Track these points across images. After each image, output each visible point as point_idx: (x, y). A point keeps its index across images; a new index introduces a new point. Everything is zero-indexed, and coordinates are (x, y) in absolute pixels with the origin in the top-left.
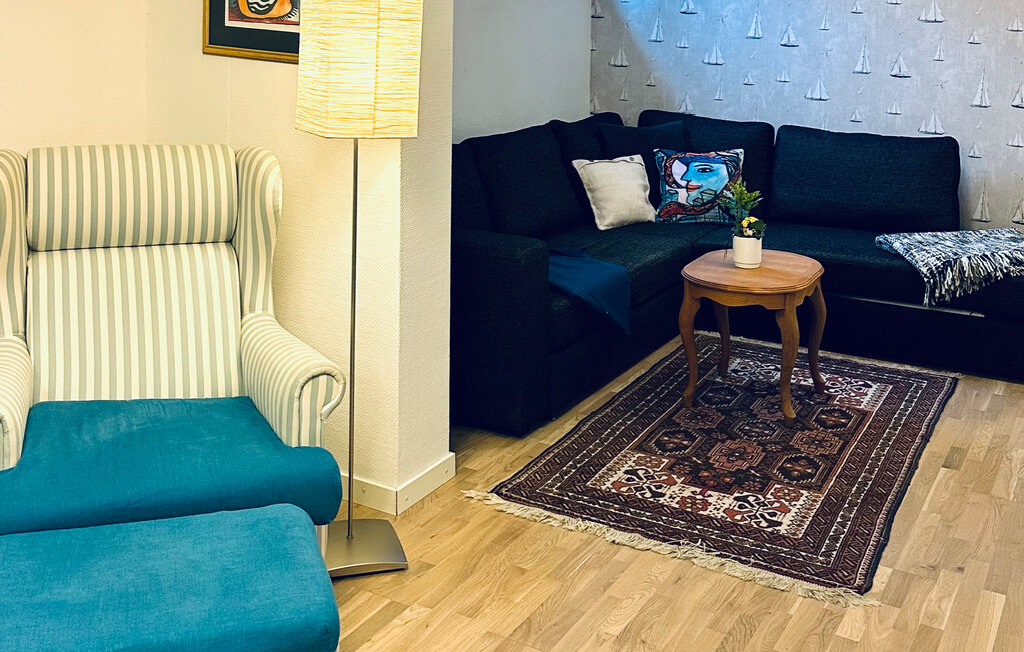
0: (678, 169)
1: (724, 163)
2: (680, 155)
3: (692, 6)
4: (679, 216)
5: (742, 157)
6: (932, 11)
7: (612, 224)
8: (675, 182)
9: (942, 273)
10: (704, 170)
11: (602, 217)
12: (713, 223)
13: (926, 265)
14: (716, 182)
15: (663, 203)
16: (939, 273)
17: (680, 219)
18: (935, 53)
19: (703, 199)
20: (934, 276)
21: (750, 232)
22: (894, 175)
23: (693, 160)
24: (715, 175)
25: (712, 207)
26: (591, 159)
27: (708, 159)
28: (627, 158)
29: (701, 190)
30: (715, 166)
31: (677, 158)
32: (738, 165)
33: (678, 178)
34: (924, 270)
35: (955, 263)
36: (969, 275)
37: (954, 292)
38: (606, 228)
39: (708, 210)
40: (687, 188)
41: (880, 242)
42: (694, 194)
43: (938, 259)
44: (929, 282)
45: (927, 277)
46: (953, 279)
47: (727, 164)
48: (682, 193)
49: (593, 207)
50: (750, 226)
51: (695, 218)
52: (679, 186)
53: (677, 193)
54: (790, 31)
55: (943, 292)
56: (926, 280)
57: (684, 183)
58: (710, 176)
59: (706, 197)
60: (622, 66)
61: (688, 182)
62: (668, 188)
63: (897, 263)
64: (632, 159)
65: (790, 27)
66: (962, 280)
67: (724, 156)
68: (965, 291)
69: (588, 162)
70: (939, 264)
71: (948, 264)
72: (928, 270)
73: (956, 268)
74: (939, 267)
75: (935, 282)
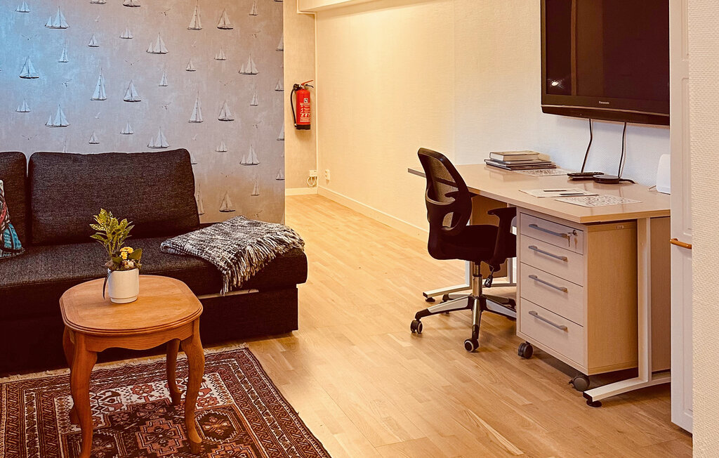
6: (158, 44)
9: (237, 263)
13: (223, 259)
16: (234, 264)
18: (161, 79)
20: (231, 267)
21: (131, 264)
22: (150, 186)
34: (222, 264)
35: (244, 253)
41: (167, 247)
43: (229, 252)
44: (228, 273)
45: (226, 270)
50: (129, 258)
55: (239, 280)
56: (225, 272)
63: (194, 263)
70: (232, 256)
71: (239, 255)
72: (225, 263)
73: (246, 256)
74: (233, 259)
75: (232, 272)
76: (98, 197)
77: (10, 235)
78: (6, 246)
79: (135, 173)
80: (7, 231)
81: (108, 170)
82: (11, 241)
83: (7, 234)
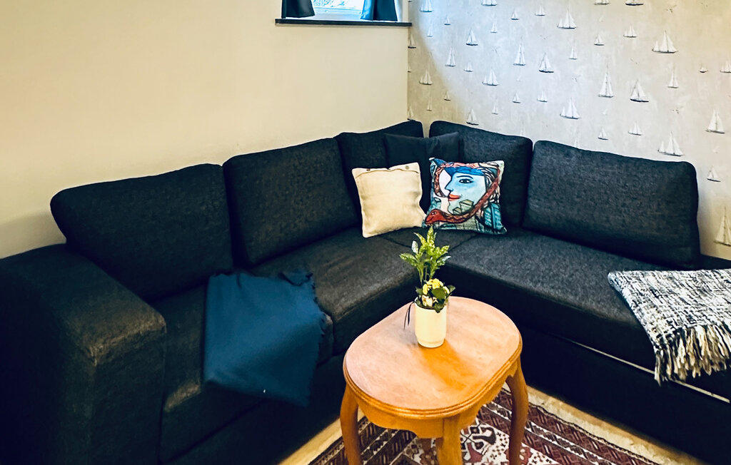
0: (444, 178)
1: (483, 175)
2: (448, 165)
3: (474, 39)
4: (441, 223)
5: (502, 169)
6: (664, 43)
7: (375, 232)
8: (440, 191)
9: (674, 344)
10: (465, 181)
11: (368, 224)
12: (471, 231)
13: (656, 329)
14: (474, 193)
15: (430, 209)
16: (670, 344)
17: (442, 226)
18: (670, 80)
19: (461, 209)
20: (664, 347)
23: (457, 170)
24: (473, 185)
25: (469, 217)
26: (368, 167)
27: (470, 170)
28: (403, 167)
29: (460, 200)
30: (475, 178)
31: (445, 168)
32: (496, 176)
33: (442, 186)
34: (654, 335)
35: (689, 333)
36: (706, 352)
37: (690, 372)
38: (370, 235)
39: (466, 220)
40: (449, 197)
42: (455, 203)
43: (669, 323)
44: (659, 353)
45: (657, 347)
46: (687, 357)
47: (485, 176)
48: (445, 200)
49: (363, 213)
50: (430, 294)
51: (455, 226)
52: (442, 195)
53: (440, 201)
54: (547, 59)
55: (676, 371)
56: (656, 350)
57: (446, 193)
58: (470, 187)
59: (465, 208)
60: (428, 84)
61: (450, 191)
62: (435, 196)
64: (407, 168)
65: (546, 57)
66: (697, 357)
67: (484, 168)
68: (702, 371)
69: (364, 170)
70: (670, 332)
71: (680, 334)
72: (658, 337)
73: (690, 341)
74: (670, 335)
75: (666, 355)
76: (578, 197)
77: (491, 214)
78: (486, 223)
79: (618, 180)
80: (489, 210)
81: (592, 171)
82: (492, 219)
83: (488, 212)
